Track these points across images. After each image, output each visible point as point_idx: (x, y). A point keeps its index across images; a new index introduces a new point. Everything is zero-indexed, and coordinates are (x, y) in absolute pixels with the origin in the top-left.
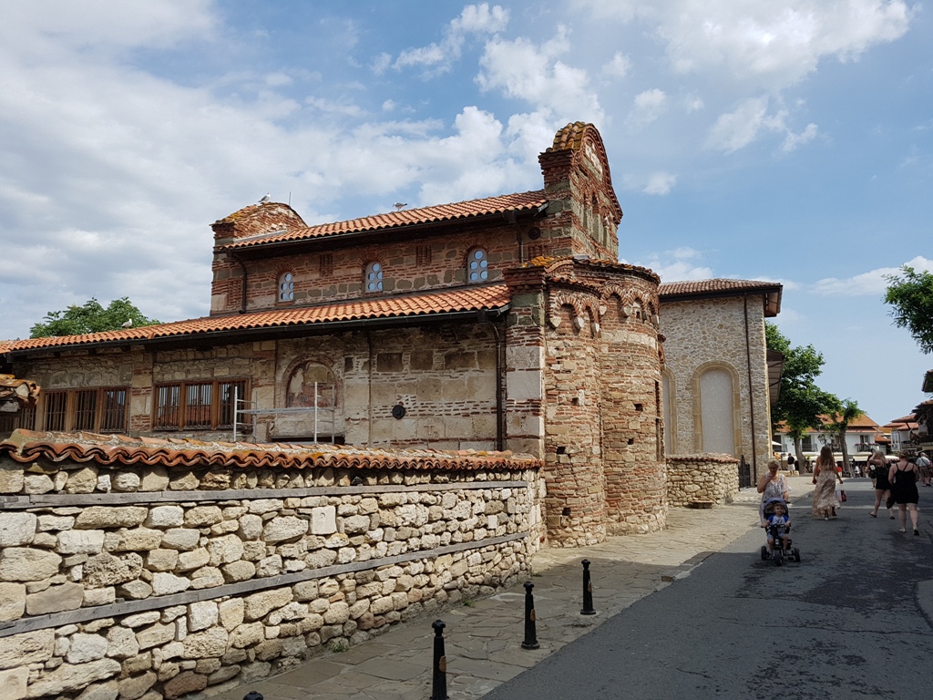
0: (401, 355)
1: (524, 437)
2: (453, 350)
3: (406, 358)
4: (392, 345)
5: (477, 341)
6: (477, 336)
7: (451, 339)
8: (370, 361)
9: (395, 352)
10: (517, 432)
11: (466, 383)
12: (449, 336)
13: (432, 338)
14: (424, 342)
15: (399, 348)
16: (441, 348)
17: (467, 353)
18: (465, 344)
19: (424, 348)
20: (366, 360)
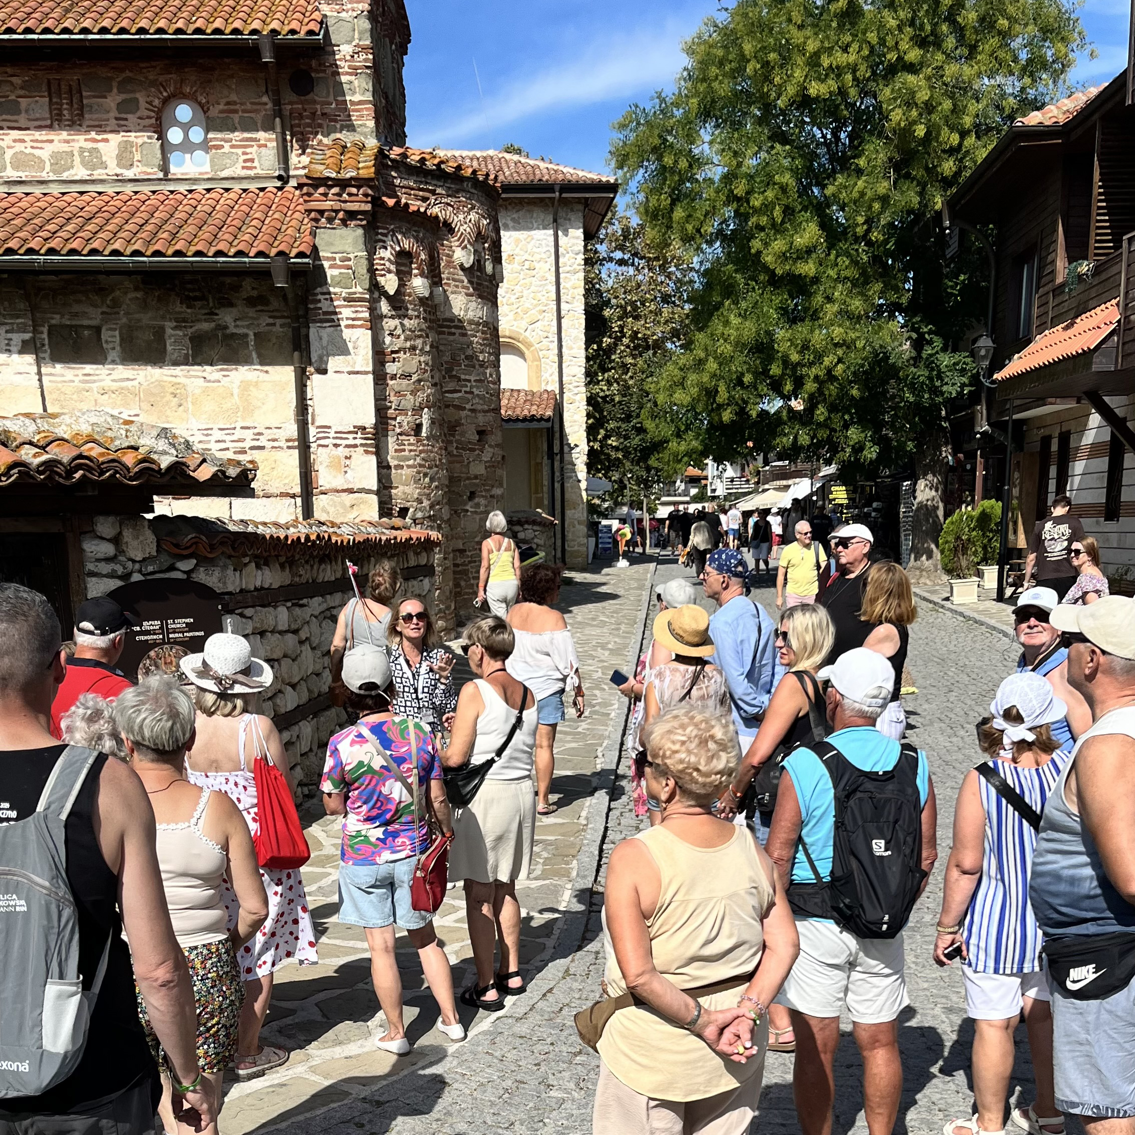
0: (98, 330)
1: (351, 491)
2: (206, 326)
3: (111, 337)
4: (76, 308)
5: (251, 312)
6: (251, 302)
7: (198, 304)
8: (33, 339)
9: (86, 322)
10: (339, 482)
11: (236, 391)
12: (196, 299)
13: (159, 299)
14: (144, 306)
15: (93, 316)
16: (181, 322)
17: (233, 335)
18: (227, 317)
19: (146, 318)
20: (27, 336)
